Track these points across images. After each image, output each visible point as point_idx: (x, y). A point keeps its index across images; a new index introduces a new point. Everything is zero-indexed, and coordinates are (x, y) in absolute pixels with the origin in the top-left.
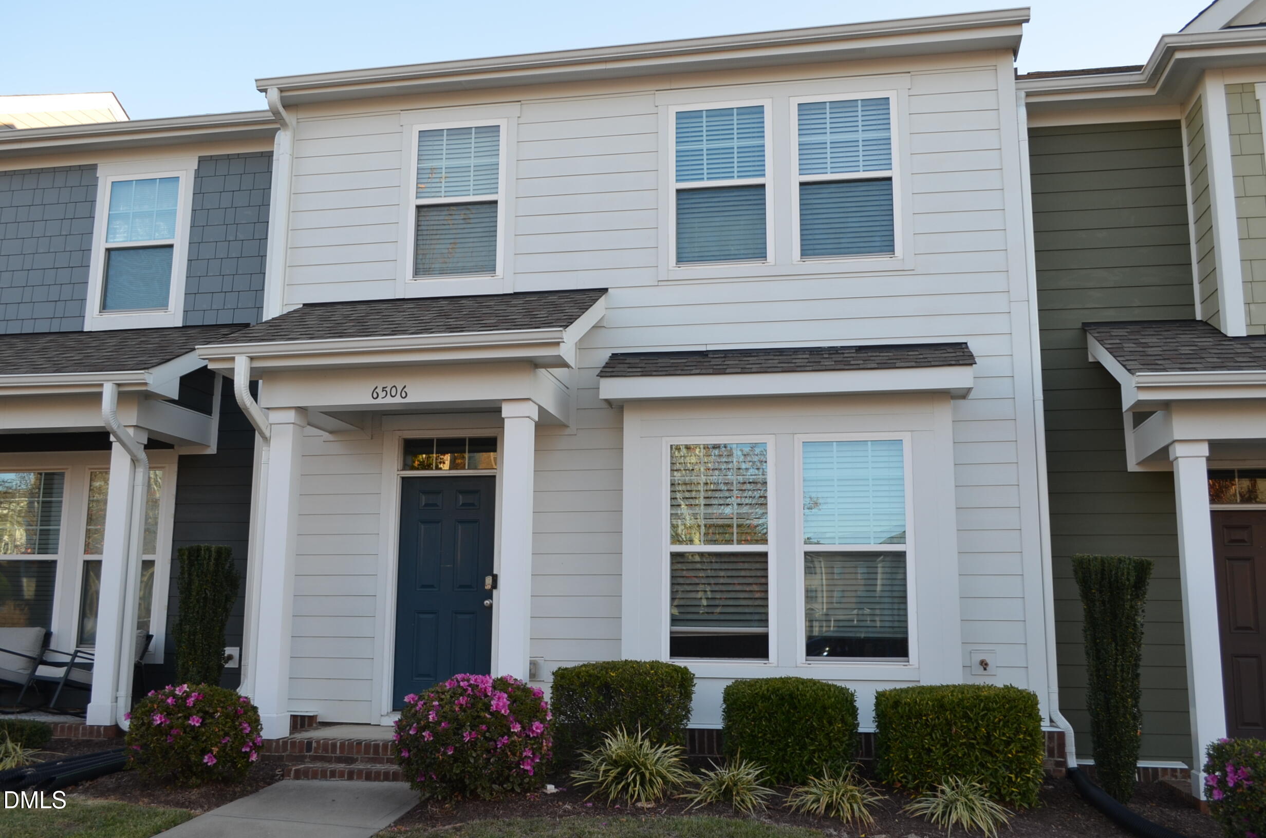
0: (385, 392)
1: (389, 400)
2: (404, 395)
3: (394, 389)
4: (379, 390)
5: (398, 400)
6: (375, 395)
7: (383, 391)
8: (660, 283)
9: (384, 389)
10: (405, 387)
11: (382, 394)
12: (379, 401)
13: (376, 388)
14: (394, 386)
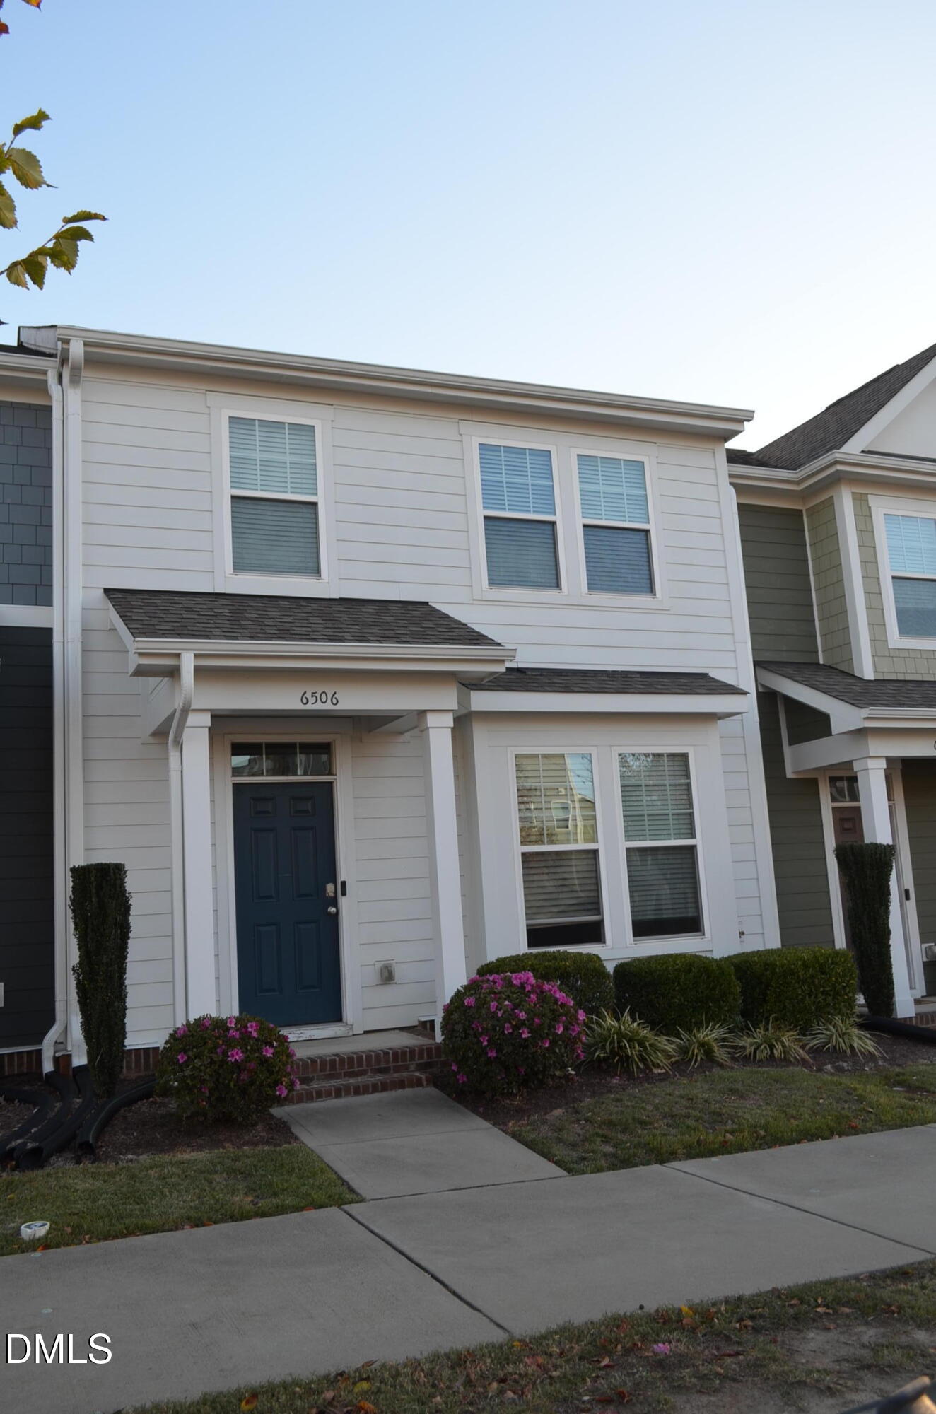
0: (314, 698)
1: (319, 706)
2: (335, 701)
3: (324, 695)
4: (308, 695)
5: (328, 706)
6: (305, 701)
7: (312, 696)
8: (475, 602)
9: (313, 694)
10: (335, 693)
11: (312, 700)
12: (309, 707)
13: (305, 693)
14: (324, 692)
